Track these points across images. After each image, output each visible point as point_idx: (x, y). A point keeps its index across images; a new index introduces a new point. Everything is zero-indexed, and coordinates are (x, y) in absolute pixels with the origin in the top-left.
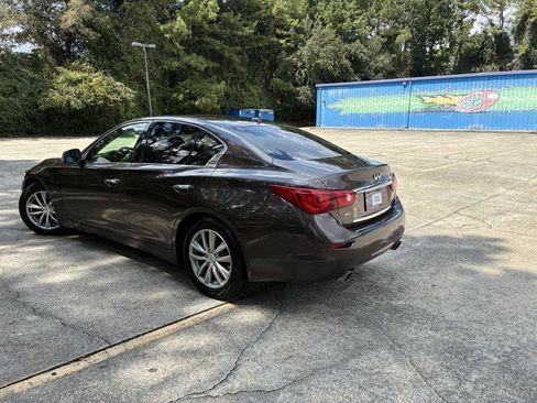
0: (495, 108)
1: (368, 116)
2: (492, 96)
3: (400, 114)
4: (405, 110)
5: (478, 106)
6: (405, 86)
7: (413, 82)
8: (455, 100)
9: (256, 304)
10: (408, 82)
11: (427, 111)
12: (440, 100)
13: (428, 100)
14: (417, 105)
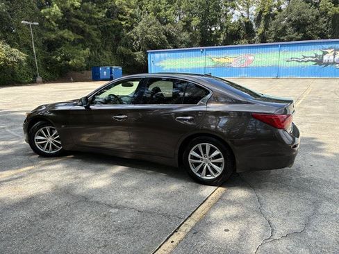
2: (251, 58)
3: (200, 69)
4: (202, 66)
6: (202, 52)
7: (207, 50)
8: (231, 60)
9: (235, 186)
11: (215, 67)
12: (222, 60)
13: (215, 60)
14: (209, 63)
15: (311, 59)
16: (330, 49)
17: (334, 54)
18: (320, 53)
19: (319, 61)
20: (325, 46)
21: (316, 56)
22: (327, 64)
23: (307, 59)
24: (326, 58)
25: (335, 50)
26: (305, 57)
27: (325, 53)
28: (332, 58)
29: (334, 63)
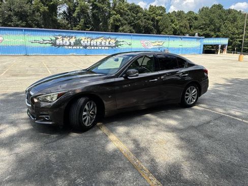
0: (2, 44)
15: (48, 42)
16: (59, 36)
17: (63, 40)
18: (54, 38)
19: (54, 44)
20: (56, 34)
21: (52, 40)
22: (59, 46)
23: (45, 42)
24: (58, 42)
25: (63, 37)
26: (44, 40)
27: (57, 39)
28: (61, 42)
29: (63, 45)
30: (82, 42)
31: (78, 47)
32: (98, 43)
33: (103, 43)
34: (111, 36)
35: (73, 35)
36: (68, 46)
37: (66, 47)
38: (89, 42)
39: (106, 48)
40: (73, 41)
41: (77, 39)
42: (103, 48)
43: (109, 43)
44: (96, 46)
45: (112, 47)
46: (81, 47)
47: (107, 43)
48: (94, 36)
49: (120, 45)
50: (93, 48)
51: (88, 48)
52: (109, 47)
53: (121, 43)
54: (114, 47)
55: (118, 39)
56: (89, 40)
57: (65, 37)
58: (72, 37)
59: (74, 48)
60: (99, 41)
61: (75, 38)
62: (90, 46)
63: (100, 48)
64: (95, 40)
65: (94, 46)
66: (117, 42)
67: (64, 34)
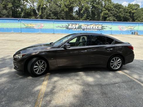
0: (43, 28)
1: (7, 29)
2: (43, 25)
3: (18, 28)
4: (20, 27)
5: (39, 27)
6: (19, 21)
7: (21, 20)
8: (34, 25)
10: (19, 19)
11: (26, 28)
12: (30, 25)
13: (26, 25)
14: (23, 26)
15: (65, 27)
16: (70, 23)
17: (72, 26)
18: (67, 25)
19: (67, 28)
20: (69, 22)
21: (66, 26)
22: (70, 29)
23: (63, 27)
24: (69, 27)
25: (72, 24)
26: (63, 26)
27: (69, 25)
29: (72, 29)
30: (82, 27)
31: (80, 30)
32: (91, 28)
33: (94, 28)
34: (99, 23)
35: (78, 23)
36: (74, 29)
37: (73, 30)
38: (86, 27)
39: (96, 30)
40: (77, 26)
41: (80, 25)
42: (94, 30)
43: (98, 28)
44: (90, 29)
45: (99, 30)
46: (81, 30)
47: (97, 27)
48: (89, 23)
49: (104, 29)
50: (88, 30)
51: (85, 30)
52: (97, 29)
53: (105, 27)
54: (100, 29)
55: (103, 25)
56: (86, 26)
57: (73, 24)
58: (77, 24)
59: (77, 30)
60: (92, 26)
61: (79, 24)
62: (87, 29)
63: (92, 30)
64: (90, 26)
65: (89, 29)
66: (103, 26)
67: (73, 23)
